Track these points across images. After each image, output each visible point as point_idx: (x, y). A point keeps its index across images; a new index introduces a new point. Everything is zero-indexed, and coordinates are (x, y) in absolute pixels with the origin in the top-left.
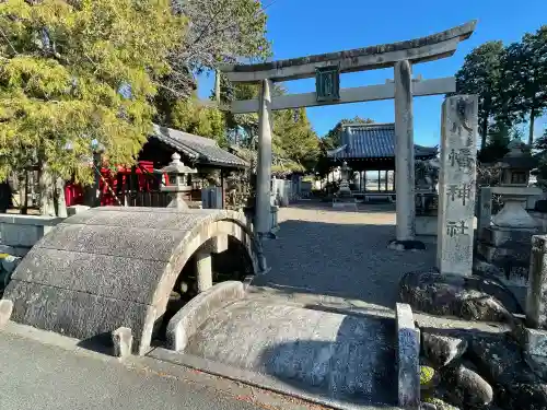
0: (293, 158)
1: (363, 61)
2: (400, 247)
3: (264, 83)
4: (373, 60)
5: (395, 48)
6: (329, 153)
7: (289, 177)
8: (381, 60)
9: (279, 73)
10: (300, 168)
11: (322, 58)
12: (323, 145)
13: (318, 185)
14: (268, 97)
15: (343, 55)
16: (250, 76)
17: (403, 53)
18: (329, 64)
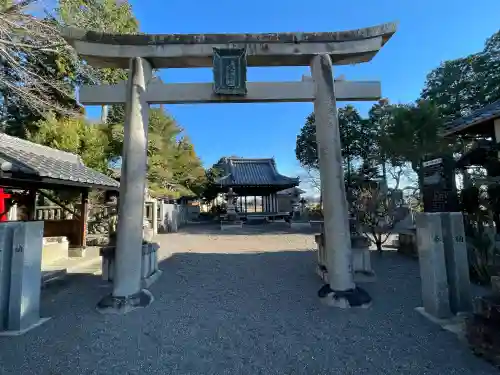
0: (184, 184)
1: (275, 49)
2: (343, 304)
3: (135, 61)
4: (289, 50)
5: (312, 39)
6: (216, 181)
7: (179, 201)
8: (297, 51)
9: (159, 52)
10: (189, 193)
11: (222, 39)
12: (210, 175)
13: (205, 208)
14: (141, 81)
15: (249, 39)
16: (114, 51)
17: (323, 45)
18: (231, 47)
